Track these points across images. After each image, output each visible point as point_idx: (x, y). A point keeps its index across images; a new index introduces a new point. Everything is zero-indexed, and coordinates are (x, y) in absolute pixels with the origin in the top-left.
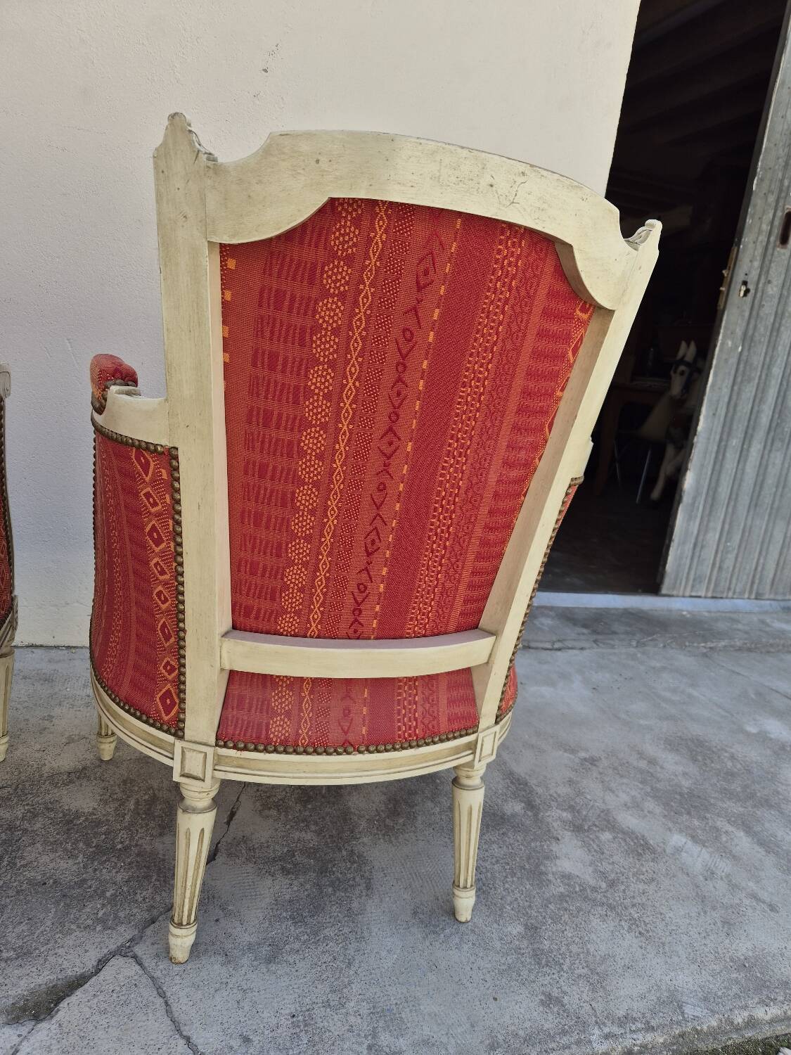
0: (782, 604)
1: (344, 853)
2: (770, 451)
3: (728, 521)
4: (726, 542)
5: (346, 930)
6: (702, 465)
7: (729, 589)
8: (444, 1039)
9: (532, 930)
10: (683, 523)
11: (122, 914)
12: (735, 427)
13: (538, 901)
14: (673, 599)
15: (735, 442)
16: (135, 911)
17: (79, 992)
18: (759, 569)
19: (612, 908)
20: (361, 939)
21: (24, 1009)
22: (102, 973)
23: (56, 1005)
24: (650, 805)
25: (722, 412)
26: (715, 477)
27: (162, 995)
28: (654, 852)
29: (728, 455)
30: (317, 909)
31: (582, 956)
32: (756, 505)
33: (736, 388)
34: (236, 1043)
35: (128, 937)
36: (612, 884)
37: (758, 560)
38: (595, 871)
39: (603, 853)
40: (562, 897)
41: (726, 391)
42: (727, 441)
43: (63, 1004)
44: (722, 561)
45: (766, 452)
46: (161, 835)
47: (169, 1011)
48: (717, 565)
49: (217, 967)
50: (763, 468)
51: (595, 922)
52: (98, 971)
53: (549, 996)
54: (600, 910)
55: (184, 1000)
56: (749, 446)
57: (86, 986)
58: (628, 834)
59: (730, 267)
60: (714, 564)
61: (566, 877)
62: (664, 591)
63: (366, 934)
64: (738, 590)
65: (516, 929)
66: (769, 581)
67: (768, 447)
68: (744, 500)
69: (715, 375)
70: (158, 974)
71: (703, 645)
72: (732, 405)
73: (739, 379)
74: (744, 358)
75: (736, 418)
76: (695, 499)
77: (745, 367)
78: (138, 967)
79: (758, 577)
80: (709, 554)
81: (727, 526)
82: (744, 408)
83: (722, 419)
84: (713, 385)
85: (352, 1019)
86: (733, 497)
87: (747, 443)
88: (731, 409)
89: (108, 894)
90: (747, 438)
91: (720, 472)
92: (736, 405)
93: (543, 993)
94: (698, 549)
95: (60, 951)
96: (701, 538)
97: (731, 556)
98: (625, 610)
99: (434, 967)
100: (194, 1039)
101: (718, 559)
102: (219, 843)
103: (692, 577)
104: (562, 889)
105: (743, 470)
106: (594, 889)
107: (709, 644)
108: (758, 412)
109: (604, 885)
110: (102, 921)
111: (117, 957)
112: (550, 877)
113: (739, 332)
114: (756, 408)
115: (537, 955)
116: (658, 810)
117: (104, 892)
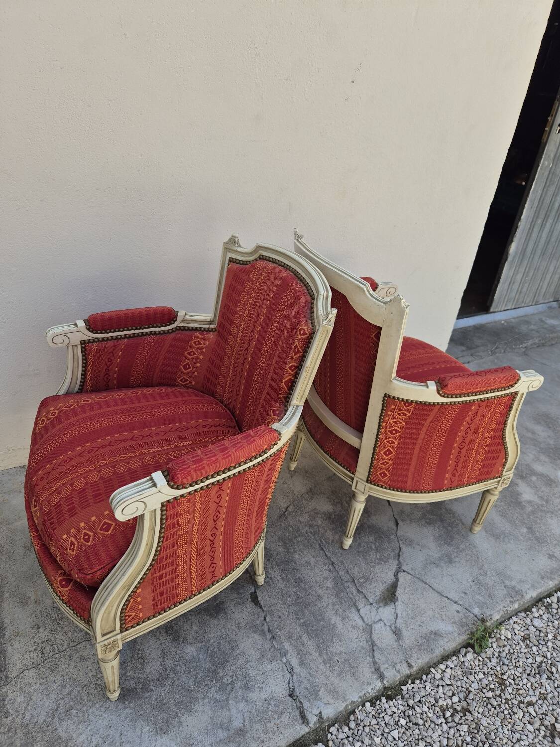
0: (548, 305)
1: (444, 510)
2: (556, 222)
3: (528, 266)
4: (526, 278)
5: (468, 544)
6: (521, 238)
7: (523, 302)
8: (525, 578)
9: (530, 529)
10: (507, 272)
11: (385, 555)
12: (541, 213)
13: (525, 516)
14: (496, 314)
15: (539, 221)
16: (389, 552)
17: (398, 589)
18: (539, 288)
19: (552, 513)
20: (475, 547)
21: (385, 599)
22: (400, 580)
23: (395, 595)
24: (543, 457)
25: (536, 205)
26: (526, 243)
27: (426, 583)
28: (555, 483)
29: (534, 229)
30: (452, 538)
31: (552, 536)
32: (544, 254)
33: (545, 190)
34: (463, 595)
35: (396, 564)
36: (547, 501)
37: (540, 283)
38: (538, 497)
39: (537, 487)
40: (533, 512)
41: (540, 192)
42: (535, 222)
43: (397, 594)
44: (522, 288)
45: (554, 223)
46: (369, 516)
47: (433, 589)
48: (519, 291)
49: (435, 569)
50: (551, 232)
51: (549, 520)
52: (398, 580)
53: (549, 555)
54: (549, 515)
55: (435, 584)
56: (546, 222)
57: (399, 586)
58: (541, 476)
59: (552, 116)
60: (518, 291)
61: (530, 502)
62: (492, 310)
63: (475, 545)
64: (527, 302)
65: (525, 530)
66: (543, 293)
67: (555, 220)
68: (539, 252)
69: (536, 184)
70: (418, 576)
71: (521, 346)
72: (541, 200)
73: (548, 184)
74: (552, 171)
75: (542, 207)
76: (514, 257)
77: (552, 176)
78: (409, 575)
79: (538, 292)
80: (516, 286)
81: (527, 269)
82: (548, 200)
83: (535, 209)
84: (533, 190)
85: (493, 578)
86: (534, 252)
87: (545, 220)
88: (541, 203)
89: (373, 547)
90: (546, 217)
91: (529, 240)
92: (543, 200)
93: (547, 554)
94: (511, 285)
95: (378, 575)
96: (513, 279)
97: (526, 285)
98: (474, 326)
99: (506, 553)
100: (449, 597)
101: (520, 287)
102: (394, 516)
103: (506, 300)
104: (531, 508)
105: (541, 236)
106: (542, 506)
107: (524, 345)
108: (554, 201)
109: (544, 503)
110: (380, 559)
111: (399, 573)
112: (524, 503)
113: (552, 156)
114: (553, 199)
115: (537, 539)
116: (547, 460)
117: (371, 547)
